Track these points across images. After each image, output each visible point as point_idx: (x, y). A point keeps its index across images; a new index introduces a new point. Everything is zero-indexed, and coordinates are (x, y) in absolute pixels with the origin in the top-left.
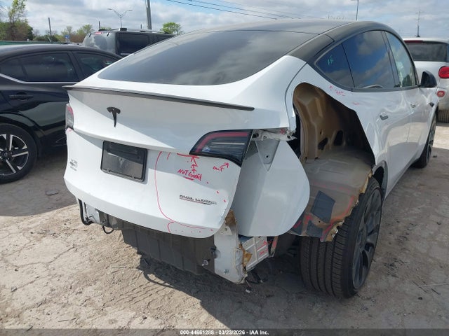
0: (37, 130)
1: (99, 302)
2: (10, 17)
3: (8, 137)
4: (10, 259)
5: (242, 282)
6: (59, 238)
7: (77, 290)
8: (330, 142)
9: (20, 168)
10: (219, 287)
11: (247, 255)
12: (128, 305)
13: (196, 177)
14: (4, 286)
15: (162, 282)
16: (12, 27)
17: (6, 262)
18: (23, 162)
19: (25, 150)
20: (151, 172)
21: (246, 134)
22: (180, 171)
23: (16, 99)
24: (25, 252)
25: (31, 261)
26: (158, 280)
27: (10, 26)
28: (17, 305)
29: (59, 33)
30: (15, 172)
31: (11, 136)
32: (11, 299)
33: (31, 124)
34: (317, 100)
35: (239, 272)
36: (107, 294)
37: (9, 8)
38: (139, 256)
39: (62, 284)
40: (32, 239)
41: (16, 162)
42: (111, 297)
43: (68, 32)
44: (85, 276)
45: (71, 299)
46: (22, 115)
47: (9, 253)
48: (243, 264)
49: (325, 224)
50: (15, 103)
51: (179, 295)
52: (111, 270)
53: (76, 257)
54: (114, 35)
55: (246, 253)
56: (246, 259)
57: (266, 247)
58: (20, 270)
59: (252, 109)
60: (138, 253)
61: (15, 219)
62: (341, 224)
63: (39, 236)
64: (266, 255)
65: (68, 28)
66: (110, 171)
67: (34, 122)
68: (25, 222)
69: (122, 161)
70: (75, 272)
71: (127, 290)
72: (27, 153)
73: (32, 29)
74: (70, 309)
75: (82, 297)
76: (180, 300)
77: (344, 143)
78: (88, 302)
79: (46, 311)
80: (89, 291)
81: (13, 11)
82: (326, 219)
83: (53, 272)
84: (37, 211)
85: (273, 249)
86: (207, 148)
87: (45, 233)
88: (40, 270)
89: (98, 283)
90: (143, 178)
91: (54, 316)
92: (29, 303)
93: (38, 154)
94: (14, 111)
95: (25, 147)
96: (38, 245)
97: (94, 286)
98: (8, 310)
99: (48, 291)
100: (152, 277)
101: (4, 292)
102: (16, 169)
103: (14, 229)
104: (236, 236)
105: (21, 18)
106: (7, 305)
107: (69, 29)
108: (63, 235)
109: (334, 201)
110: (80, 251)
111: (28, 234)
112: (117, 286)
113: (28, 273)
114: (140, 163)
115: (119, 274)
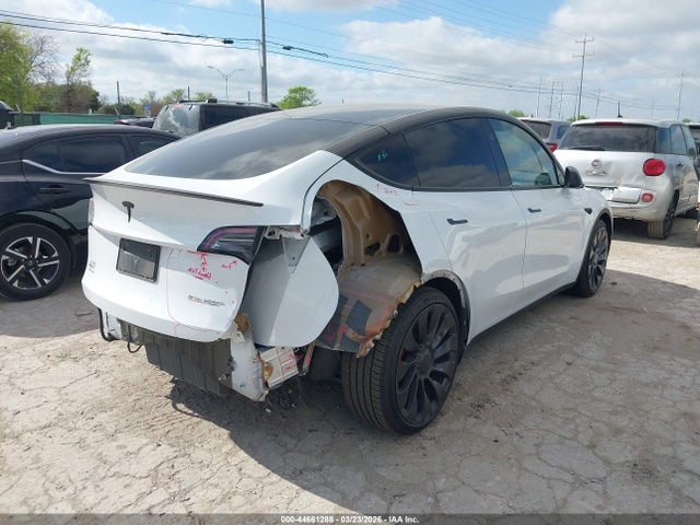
0: (73, 234)
1: (111, 429)
2: (68, 77)
3: (35, 241)
4: (19, 383)
5: (262, 399)
6: (81, 363)
7: (90, 415)
8: (383, 247)
9: (46, 281)
10: (257, 420)
11: (269, 368)
12: (143, 432)
13: (206, 275)
14: (6, 409)
15: (191, 412)
16: (69, 92)
17: (13, 384)
18: (52, 274)
19: (55, 259)
20: (162, 271)
21: (254, 231)
22: (190, 270)
23: (47, 192)
24: (37, 375)
25: (42, 385)
26: (186, 410)
27: (66, 90)
28: (17, 427)
29: (138, 102)
30: (40, 285)
31: (39, 240)
32: (12, 421)
33: (65, 226)
34: (361, 201)
35: (257, 387)
36: (123, 421)
37: (67, 66)
38: (172, 385)
39: (73, 410)
40: (48, 362)
41: (43, 273)
42: (126, 424)
43: (148, 99)
44: (101, 403)
45: (79, 424)
46: (55, 214)
47: (19, 375)
48: (263, 377)
49: (361, 337)
50: (46, 198)
51: (206, 425)
52: (134, 397)
53: (96, 383)
54: (198, 110)
55: (266, 365)
56: (266, 373)
57: (293, 361)
58: (27, 394)
59: (261, 205)
60: (172, 381)
61: (31, 340)
62: (378, 337)
63: (58, 360)
64: (294, 371)
65: (150, 93)
66: (125, 272)
67: (70, 223)
68: (44, 344)
69: (136, 259)
70: (90, 397)
71: (146, 418)
72: (57, 262)
73: (97, 94)
74: (76, 433)
75: (93, 423)
76: (205, 431)
77: (402, 250)
78: (98, 427)
79: (49, 434)
80: (102, 417)
81: (73, 69)
82: (361, 331)
83: (65, 397)
84: (59, 333)
85: (306, 365)
86: (216, 245)
87: (64, 357)
88: (50, 394)
89: (115, 411)
90: (155, 278)
91: (56, 439)
92: (31, 426)
93: (72, 263)
94: (46, 208)
95: (56, 254)
96: (53, 369)
97: (109, 413)
98: (7, 431)
99: (55, 415)
100: (181, 406)
101: (5, 414)
102: (43, 283)
103: (28, 351)
104: (251, 344)
105: (83, 79)
106: (7, 426)
107: (152, 94)
108: (86, 360)
109: (370, 311)
110: (102, 377)
111: (44, 358)
112: (135, 414)
113: (35, 397)
114: (152, 261)
115: (142, 402)
